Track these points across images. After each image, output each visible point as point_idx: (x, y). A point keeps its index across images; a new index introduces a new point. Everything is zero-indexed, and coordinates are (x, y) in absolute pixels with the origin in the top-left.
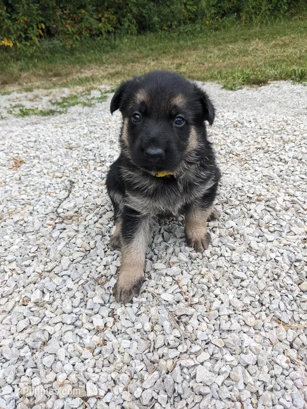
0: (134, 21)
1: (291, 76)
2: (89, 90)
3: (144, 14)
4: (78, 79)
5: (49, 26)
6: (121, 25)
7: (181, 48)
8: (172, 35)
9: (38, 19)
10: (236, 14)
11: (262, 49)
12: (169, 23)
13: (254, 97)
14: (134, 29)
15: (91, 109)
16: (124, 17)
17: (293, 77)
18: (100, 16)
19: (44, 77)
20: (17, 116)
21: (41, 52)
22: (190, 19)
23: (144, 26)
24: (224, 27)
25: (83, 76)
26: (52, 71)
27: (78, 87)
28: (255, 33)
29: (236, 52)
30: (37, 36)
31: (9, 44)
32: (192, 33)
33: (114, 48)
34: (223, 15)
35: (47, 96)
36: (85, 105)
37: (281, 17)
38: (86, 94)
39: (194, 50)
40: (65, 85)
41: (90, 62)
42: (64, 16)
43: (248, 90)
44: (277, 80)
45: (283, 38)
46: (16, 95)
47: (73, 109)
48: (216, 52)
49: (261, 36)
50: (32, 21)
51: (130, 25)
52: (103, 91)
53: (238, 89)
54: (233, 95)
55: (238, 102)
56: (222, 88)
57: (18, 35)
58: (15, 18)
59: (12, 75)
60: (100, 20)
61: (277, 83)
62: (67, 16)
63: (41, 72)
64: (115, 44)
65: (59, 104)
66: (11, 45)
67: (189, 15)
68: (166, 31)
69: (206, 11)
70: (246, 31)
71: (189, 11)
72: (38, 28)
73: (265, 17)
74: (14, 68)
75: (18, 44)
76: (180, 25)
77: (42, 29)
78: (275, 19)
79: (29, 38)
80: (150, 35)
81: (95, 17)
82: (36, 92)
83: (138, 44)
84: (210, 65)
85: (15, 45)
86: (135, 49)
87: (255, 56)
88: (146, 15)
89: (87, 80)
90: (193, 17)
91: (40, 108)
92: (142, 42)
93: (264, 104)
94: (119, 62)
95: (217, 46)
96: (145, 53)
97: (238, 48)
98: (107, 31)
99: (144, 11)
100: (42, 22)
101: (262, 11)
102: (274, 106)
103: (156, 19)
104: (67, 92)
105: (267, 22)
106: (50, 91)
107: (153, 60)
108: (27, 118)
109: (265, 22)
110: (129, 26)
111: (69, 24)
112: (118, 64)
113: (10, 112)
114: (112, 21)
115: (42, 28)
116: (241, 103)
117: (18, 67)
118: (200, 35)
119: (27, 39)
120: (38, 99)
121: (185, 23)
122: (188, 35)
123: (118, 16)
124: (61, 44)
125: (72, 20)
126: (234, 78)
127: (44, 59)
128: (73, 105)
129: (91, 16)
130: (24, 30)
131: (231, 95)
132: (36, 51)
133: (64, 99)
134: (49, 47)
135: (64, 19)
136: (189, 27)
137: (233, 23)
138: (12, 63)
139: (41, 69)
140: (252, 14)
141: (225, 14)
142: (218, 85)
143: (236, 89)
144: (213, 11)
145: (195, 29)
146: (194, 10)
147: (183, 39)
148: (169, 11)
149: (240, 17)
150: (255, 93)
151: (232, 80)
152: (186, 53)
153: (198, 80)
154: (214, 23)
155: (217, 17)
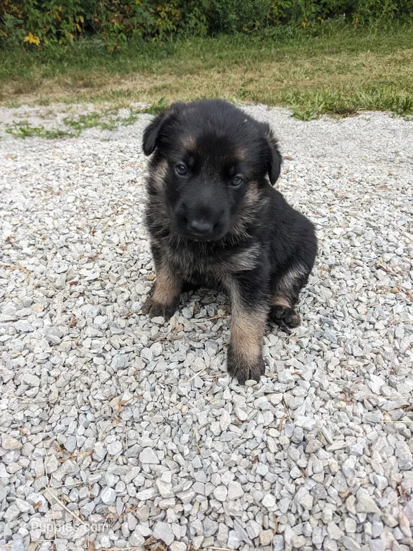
0: (204, 18)
1: (391, 104)
2: (117, 109)
3: (217, 9)
4: (111, 93)
5: (90, 20)
6: (186, 23)
7: (260, 58)
8: (253, 39)
9: (75, 10)
10: (344, 15)
11: (371, 65)
12: (251, 23)
13: (328, 131)
14: (203, 28)
15: (111, 133)
16: (190, 11)
17: (394, 107)
18: (159, 9)
19: (72, 86)
20: (16, 137)
21: (75, 54)
22: (281, 19)
23: (216, 26)
24: (326, 32)
25: (118, 88)
26: (82, 79)
27: (106, 103)
28: (368, 42)
29: (333, 67)
30: (73, 33)
31: (34, 41)
32: (280, 38)
33: (170, 53)
34: (328, 15)
35: (64, 112)
36: (105, 127)
37: (410, 21)
38: (112, 113)
39: (277, 61)
40: (92, 100)
41: (134, 70)
42: (113, 8)
43: (325, 121)
44: (371, 110)
45: (404, 52)
46: (28, 110)
47: (88, 132)
48: (307, 65)
49: (375, 47)
50: (67, 12)
51: (198, 23)
52: (135, 110)
53: (313, 119)
54: (302, 126)
55: (304, 136)
56: (292, 116)
57: (48, 29)
58: (46, 7)
59: (30, 81)
60: (157, 14)
61: (367, 114)
62: (116, 7)
63: (69, 81)
64: (173, 48)
65: (73, 124)
66: (37, 42)
67: (280, 13)
68: (245, 33)
69: (303, 9)
70: (355, 39)
71: (280, 7)
72: (75, 22)
73: (386, 20)
74: (36, 72)
75: (47, 42)
76: (265, 27)
77: (80, 23)
78: (401, 24)
79: (62, 34)
80: (223, 38)
81: (151, 10)
82: (53, 106)
83: (204, 49)
84: (291, 82)
85: (42, 42)
86: (199, 56)
87: (356, 74)
88: (220, 11)
89: (120, 94)
90: (284, 16)
91: (48, 128)
92: (211, 47)
93: (339, 142)
94: (173, 73)
95: (311, 57)
96: (210, 62)
97: (338, 62)
98: (166, 30)
99: (218, 5)
100: (79, 14)
101: (383, 13)
102: (352, 145)
103: (233, 16)
104: (91, 108)
105: (389, 28)
106: (70, 105)
107: (219, 72)
108: (28, 140)
109: (386, 28)
110: (196, 24)
111: (117, 18)
112: (171, 74)
113: (9, 131)
114: (175, 16)
115: (80, 21)
116: (309, 138)
117: (42, 72)
118: (291, 40)
119: (59, 35)
120: (50, 116)
121: (272, 23)
122: (275, 41)
123: (183, 10)
124: (103, 45)
125: (121, 13)
126: (313, 103)
127: (76, 63)
128: (91, 126)
129: (146, 9)
130: (55, 23)
131: (299, 128)
132: (68, 52)
133: (83, 118)
134: (86, 48)
135: (112, 11)
136: (277, 30)
137: (341, 27)
138: (34, 67)
139: (70, 75)
140: (369, 15)
141: (331, 14)
142: (288, 112)
143: (309, 119)
144: (313, 10)
145: (286, 33)
146: (288, 6)
147: (266, 46)
148: (252, 6)
149: (351, 19)
150: (334, 125)
151: (310, 105)
152: (265, 65)
153: (264, 102)
154: (313, 25)
155: (319, 18)
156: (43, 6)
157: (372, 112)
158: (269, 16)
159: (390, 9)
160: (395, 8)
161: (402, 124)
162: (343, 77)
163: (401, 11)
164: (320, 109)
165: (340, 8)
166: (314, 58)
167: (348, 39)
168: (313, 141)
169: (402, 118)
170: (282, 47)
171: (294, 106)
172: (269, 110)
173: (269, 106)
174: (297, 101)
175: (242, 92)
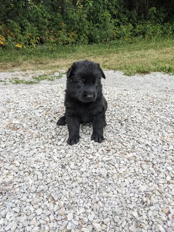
0: (87, 37)
1: (163, 69)
2: (54, 72)
3: (92, 34)
4: (51, 66)
5: (42, 39)
6: (79, 39)
7: (110, 52)
8: (106, 45)
9: (36, 35)
10: (142, 35)
11: (154, 54)
12: (105, 39)
13: (139, 80)
14: (86, 41)
15: (52, 82)
16: (81, 35)
17: (164, 70)
18: (69, 34)
19: (35, 64)
20: (13, 84)
21: (36, 52)
22: (117, 37)
23: (91, 40)
24: (135, 42)
25: (54, 64)
26: (39, 61)
27: (49, 70)
28: (152, 45)
29: (139, 55)
30: (35, 43)
31: (20, 47)
32: (117, 45)
33: (74, 51)
34: (135, 36)
35: (32, 74)
36: (49, 79)
37: (168, 37)
38: (52, 74)
39: (116, 53)
40: (44, 69)
41: (60, 57)
42: (51, 34)
43: (137, 76)
44: (155, 71)
45: (166, 49)
46: (18, 73)
47: (43, 81)
48: (128, 55)
49: (155, 47)
50: (33, 35)
51: (85, 39)
52: (61, 73)
53: (132, 75)
54: (129, 78)
55: (130, 82)
56: (124, 74)
57: (25, 42)
58: (24, 34)
59: (18, 62)
60: (68, 36)
61: (154, 73)
62: (52, 33)
63: (34, 62)
64: (75, 49)
65: (36, 78)
66: (21, 47)
67: (117, 35)
68: (103, 43)
69: (126, 33)
70: (147, 44)
71: (117, 33)
72: (36, 39)
73: (159, 37)
74: (20, 59)
75: (24, 47)
76: (111, 40)
77: (38, 40)
78: (165, 38)
79: (31, 44)
80: (95, 45)
81: (66, 35)
82: (28, 72)
83: (87, 49)
84: (122, 62)
85: (23, 47)
86: (85, 52)
87: (148, 58)
88: (93, 35)
89: (55, 66)
90: (118, 36)
91: (26, 80)
92: (90, 48)
93: (144, 84)
94: (75, 58)
95: (129, 52)
96: (90, 53)
97: (140, 53)
98: (72, 42)
99: (92, 33)
100: (37, 36)
101: (157, 34)
102: (149, 85)
103: (98, 37)
104: (43, 72)
105: (159, 40)
106: (35, 71)
107: (93, 58)
108: (18, 85)
109: (158, 40)
110: (84, 40)
111: (52, 38)
112: (74, 59)
113: (10, 81)
114: (75, 37)
115: (38, 39)
117: (23, 58)
118: (121, 46)
119: (29, 44)
120: (27, 75)
121: (114, 39)
122: (115, 46)
123: (78, 35)
124: (47, 48)
125: (54, 36)
126: (132, 69)
127: (36, 55)
128: (44, 79)
129: (64, 34)
130: (28, 40)
131: (127, 79)
132: (33, 51)
133: (40, 76)
134: (40, 49)
135: (50, 35)
136: (116, 42)
137: (141, 40)
138: (20, 56)
139: (34, 60)
140: (151, 35)
141: (136, 35)
142: (122, 73)
143: (131, 75)
144: (130, 34)
145: (119, 43)
146: (120, 33)
147: (112, 48)
148: (106, 33)
149: (145, 37)
150: (141, 78)
151: (131, 70)
152: (112, 55)
153: (112, 69)
154: (130, 40)
155: (132, 37)
156: (23, 33)
157: (156, 72)
158: (112, 37)
159: (160, 33)
160: (162, 32)
161: (168, 77)
162: (143, 59)
163: (164, 33)
164: (135, 71)
165: (140, 33)
166: (131, 52)
167: (143, 45)
168: (133, 84)
169: (168, 74)
170: (118, 48)
171: (124, 70)
172: (114, 72)
173: (115, 70)
174: (126, 69)
175: (103, 66)
